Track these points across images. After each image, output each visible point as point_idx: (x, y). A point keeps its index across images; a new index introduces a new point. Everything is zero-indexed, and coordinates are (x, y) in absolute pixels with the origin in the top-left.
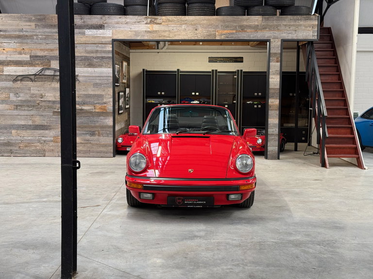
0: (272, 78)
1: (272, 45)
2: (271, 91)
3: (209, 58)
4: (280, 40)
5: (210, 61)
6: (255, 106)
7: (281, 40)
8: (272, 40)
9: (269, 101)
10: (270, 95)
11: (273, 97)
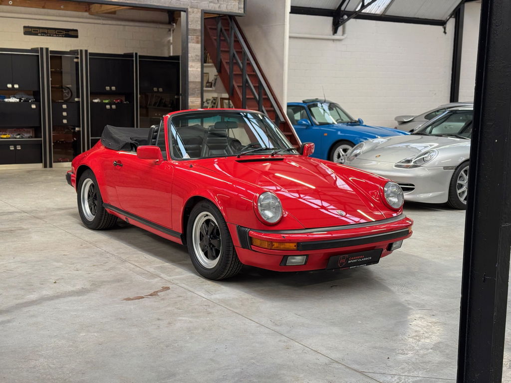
0: (192, 67)
1: (191, 16)
2: (191, 86)
3: (25, 27)
4: (200, 11)
5: (26, 33)
6: (108, 107)
7: (202, 10)
8: (190, 10)
9: (189, 101)
10: (190, 91)
11: (193, 94)
